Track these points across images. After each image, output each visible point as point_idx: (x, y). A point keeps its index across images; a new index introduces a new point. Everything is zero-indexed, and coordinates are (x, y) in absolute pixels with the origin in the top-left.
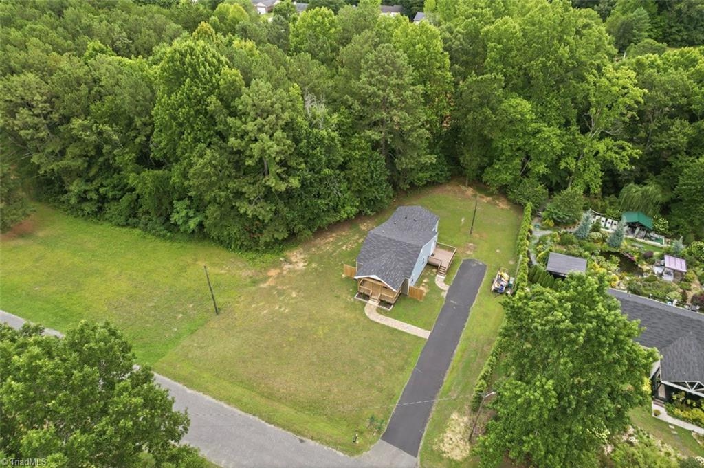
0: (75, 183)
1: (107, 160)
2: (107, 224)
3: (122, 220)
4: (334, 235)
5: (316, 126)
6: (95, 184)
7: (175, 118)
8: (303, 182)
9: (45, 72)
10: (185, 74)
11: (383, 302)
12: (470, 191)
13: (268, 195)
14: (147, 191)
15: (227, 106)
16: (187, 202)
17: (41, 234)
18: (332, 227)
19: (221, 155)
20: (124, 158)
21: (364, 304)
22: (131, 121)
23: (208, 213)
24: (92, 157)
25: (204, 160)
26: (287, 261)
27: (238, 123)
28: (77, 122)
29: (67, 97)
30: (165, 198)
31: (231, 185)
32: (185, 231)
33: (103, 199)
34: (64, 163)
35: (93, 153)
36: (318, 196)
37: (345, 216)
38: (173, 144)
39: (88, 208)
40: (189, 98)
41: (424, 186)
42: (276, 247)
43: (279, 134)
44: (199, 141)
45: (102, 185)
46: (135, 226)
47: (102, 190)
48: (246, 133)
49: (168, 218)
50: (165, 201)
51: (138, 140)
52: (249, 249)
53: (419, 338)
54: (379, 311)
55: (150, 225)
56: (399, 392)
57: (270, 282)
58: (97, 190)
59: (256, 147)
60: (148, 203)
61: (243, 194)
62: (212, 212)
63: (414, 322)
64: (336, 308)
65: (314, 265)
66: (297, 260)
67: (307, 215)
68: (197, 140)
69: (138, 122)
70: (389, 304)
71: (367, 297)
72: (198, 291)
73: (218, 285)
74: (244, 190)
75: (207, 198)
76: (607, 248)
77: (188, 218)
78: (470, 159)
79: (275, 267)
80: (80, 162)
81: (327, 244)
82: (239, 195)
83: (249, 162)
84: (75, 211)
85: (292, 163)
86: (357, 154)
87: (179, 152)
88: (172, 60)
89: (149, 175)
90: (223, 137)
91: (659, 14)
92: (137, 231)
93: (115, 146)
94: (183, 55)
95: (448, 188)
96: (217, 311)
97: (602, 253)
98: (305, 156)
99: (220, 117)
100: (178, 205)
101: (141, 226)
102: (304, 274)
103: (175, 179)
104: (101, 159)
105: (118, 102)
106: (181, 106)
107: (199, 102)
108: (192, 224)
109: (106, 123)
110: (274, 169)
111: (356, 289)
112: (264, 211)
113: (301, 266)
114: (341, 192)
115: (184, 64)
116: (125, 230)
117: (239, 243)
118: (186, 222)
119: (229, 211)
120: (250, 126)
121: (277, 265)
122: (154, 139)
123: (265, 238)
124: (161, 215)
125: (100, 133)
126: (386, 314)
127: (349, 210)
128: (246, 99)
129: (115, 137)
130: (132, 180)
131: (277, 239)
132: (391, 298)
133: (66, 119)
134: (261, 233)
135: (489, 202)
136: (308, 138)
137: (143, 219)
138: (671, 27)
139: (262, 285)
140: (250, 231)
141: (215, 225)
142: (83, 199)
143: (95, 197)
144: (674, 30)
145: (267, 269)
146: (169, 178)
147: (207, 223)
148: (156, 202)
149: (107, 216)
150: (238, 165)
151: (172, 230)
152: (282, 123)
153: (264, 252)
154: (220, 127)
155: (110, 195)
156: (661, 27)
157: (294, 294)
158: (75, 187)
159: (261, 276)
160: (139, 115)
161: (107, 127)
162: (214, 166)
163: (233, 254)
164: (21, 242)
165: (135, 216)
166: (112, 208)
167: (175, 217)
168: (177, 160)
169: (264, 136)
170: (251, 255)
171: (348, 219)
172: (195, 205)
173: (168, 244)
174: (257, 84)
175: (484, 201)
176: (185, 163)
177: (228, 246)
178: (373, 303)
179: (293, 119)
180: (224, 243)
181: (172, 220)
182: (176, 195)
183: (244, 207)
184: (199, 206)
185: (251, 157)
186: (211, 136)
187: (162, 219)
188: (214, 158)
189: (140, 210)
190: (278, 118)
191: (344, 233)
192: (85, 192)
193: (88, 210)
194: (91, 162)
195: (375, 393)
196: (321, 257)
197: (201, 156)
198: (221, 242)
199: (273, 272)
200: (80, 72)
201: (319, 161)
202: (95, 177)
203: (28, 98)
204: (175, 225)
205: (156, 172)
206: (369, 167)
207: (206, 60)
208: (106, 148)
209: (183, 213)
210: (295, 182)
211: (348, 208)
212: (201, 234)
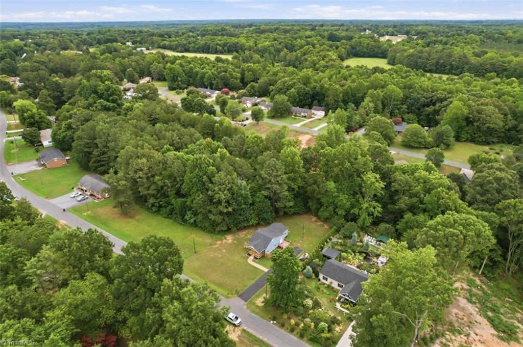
0: (151, 199)
1: (165, 192)
2: (160, 216)
3: (166, 216)
4: (247, 231)
5: (241, 189)
6: (159, 200)
7: (191, 182)
8: (234, 210)
9: (149, 157)
10: (197, 166)
11: (256, 258)
12: (314, 219)
13: (221, 213)
14: (178, 206)
15: (210, 180)
16: (191, 212)
17: (137, 217)
18: (245, 228)
19: (205, 197)
20: (172, 193)
21: (248, 258)
22: (176, 178)
23: (198, 217)
24: (159, 190)
25: (199, 198)
26: (225, 238)
27: (213, 186)
28: (157, 178)
29: (155, 169)
30: (184, 209)
31: (208, 208)
32: (189, 223)
33: (160, 206)
34: (149, 192)
35: (160, 189)
36: (240, 215)
37: (251, 224)
38: (190, 189)
39: (154, 209)
40: (197, 176)
41: (292, 214)
42: (222, 233)
43: (226, 192)
44: (199, 190)
45: (161, 201)
46: (171, 218)
47: (161, 203)
48: (214, 190)
49: (184, 217)
50: (184, 210)
51: (177, 186)
52: (212, 233)
53: (263, 271)
54: (253, 261)
55: (177, 218)
56: (248, 286)
57: (217, 246)
58: (159, 203)
59: (217, 196)
60: (177, 210)
61: (212, 211)
62: (200, 217)
63: (264, 266)
64: (237, 258)
65: (235, 242)
66: (229, 239)
67: (235, 222)
68: (198, 190)
69: (178, 179)
70: (257, 259)
71: (250, 255)
72: (190, 245)
73: (197, 244)
74: (212, 210)
75: (199, 212)
76: (362, 250)
77: (191, 218)
78: (312, 204)
79: (220, 240)
80: (155, 192)
81: (242, 234)
82: (210, 212)
83: (215, 201)
84: (149, 210)
85: (231, 202)
86: (258, 200)
87: (191, 193)
88: (193, 161)
89: (180, 200)
90: (207, 190)
91: (467, 126)
92: (171, 220)
93: (169, 188)
94: (197, 160)
95: (305, 216)
96: (195, 253)
97: (359, 252)
98: (236, 200)
99: (206, 184)
100: (188, 213)
101: (173, 218)
102: (230, 244)
103: (188, 203)
104: (163, 191)
105: (172, 171)
106: (194, 177)
107: (200, 177)
108: (192, 221)
109: (166, 179)
110: (224, 204)
111: (247, 252)
112: (219, 219)
113: (230, 241)
114: (250, 214)
115: (197, 163)
116: (167, 219)
117: (208, 230)
118: (190, 219)
119: (206, 217)
120: (216, 188)
121: (221, 240)
122: (183, 187)
123: (218, 229)
124: (181, 215)
125: (164, 183)
126: (255, 262)
127: (253, 222)
128: (215, 179)
129: (169, 185)
130: (173, 201)
131: (222, 230)
132: (259, 256)
133: (153, 176)
134: (217, 227)
135: (320, 225)
136: (237, 194)
137: (174, 216)
138: (475, 134)
139: (214, 246)
140: (213, 226)
141: (200, 222)
142: (153, 205)
143: (158, 205)
144: (476, 136)
145: (217, 241)
146: (186, 202)
147: (197, 221)
148: (181, 210)
149: (161, 213)
150: (211, 201)
151: (185, 221)
152: (228, 188)
153: (217, 234)
154: (206, 187)
155: (163, 205)
156: (469, 133)
157: (224, 251)
158: (152, 201)
159: (214, 243)
160: (179, 176)
161: (167, 181)
162: (203, 201)
163: (206, 234)
164: (130, 220)
165: (171, 214)
166: (163, 210)
167: (186, 217)
168: (190, 195)
169: (220, 192)
170: (212, 235)
171: (253, 225)
172: (194, 213)
173: (182, 227)
174: (221, 174)
175: (319, 224)
176: (193, 198)
177: (204, 231)
178: (252, 258)
179: (232, 187)
180: (203, 229)
181: (185, 218)
182: (188, 209)
183: (211, 216)
184: (195, 214)
185: (216, 198)
186: (203, 189)
187: (181, 217)
188: (203, 198)
189: (174, 213)
190: (226, 186)
191: (251, 231)
192: (155, 203)
193: (154, 210)
194: (159, 191)
195: (241, 284)
196: (239, 239)
197: (199, 196)
198: (202, 229)
199: (219, 242)
200: (160, 159)
201: (241, 202)
202: (159, 198)
203: (142, 168)
204: (186, 220)
205: (182, 199)
206: (263, 205)
207: (205, 162)
208: (165, 188)
209: (189, 216)
210: (230, 209)
211: (253, 221)
212: (195, 225)
